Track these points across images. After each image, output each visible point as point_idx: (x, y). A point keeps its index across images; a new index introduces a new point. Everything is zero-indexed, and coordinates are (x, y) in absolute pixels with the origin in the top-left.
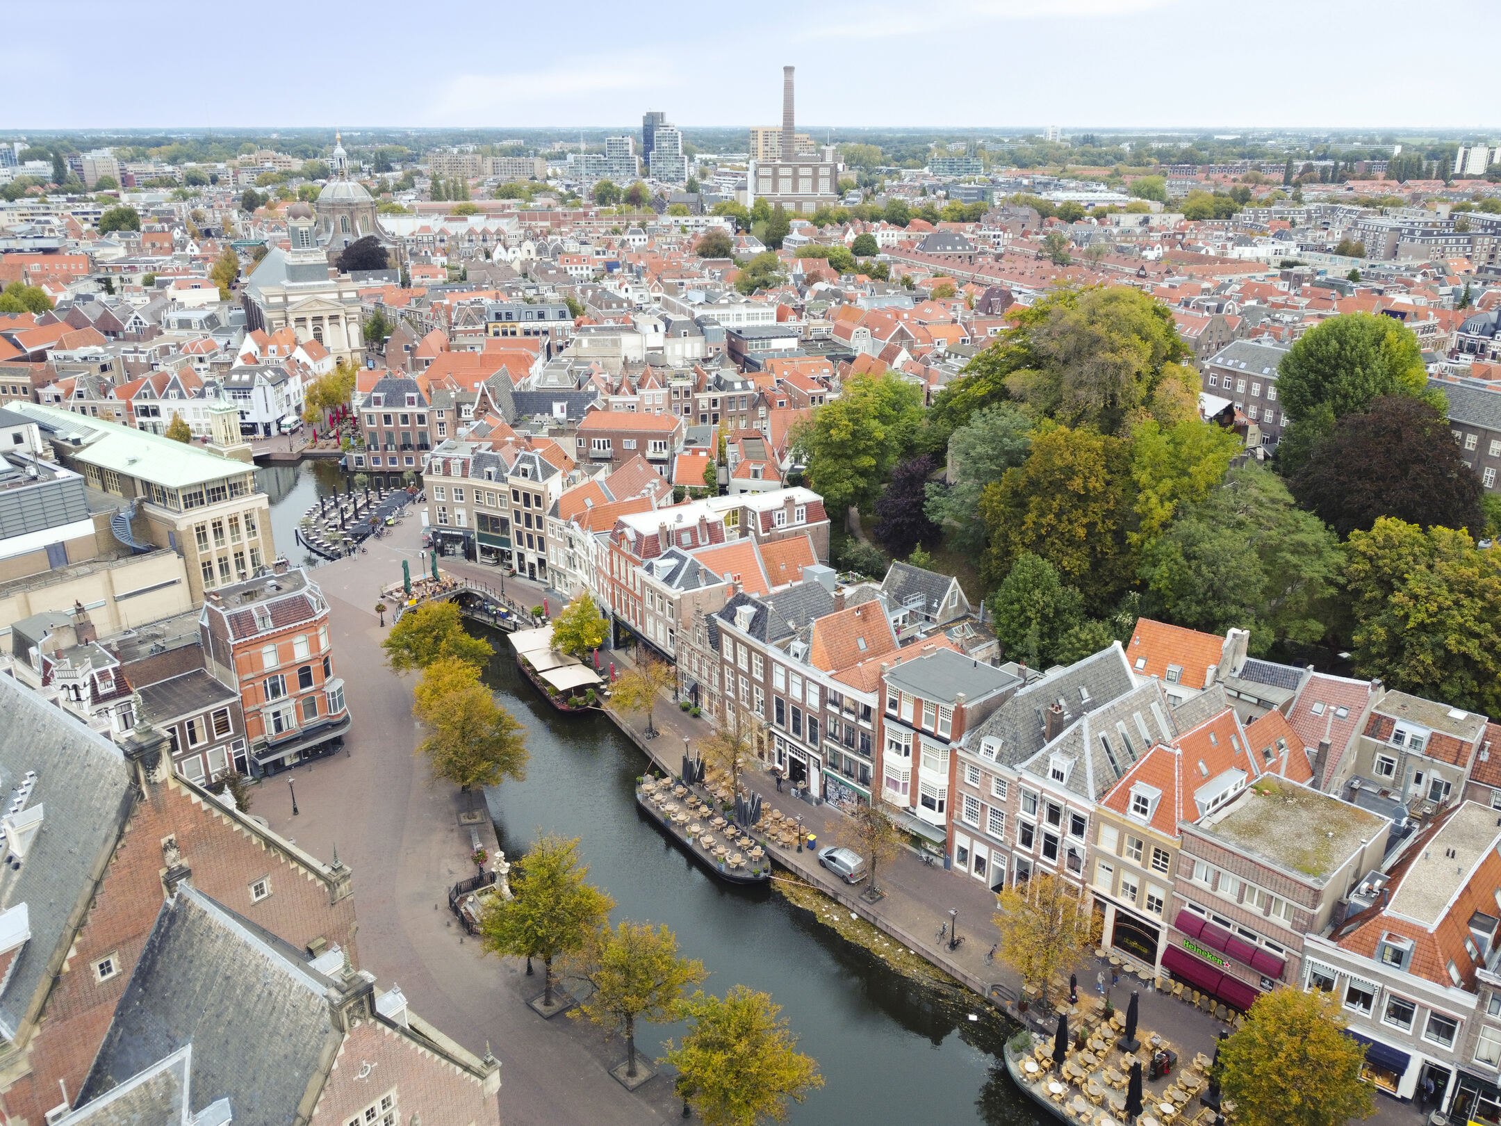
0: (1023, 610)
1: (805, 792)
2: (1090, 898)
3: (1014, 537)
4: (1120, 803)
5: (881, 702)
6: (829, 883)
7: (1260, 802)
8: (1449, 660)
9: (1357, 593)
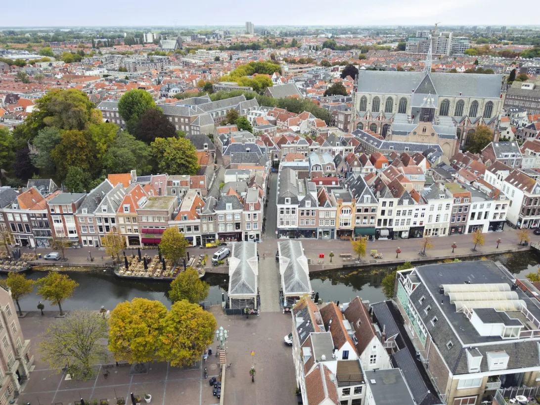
0: (75, 182)
1: (30, 247)
2: (121, 236)
3: (65, 163)
4: (122, 211)
5: (49, 211)
6: (51, 262)
7: (151, 201)
8: (180, 165)
9: (156, 156)
